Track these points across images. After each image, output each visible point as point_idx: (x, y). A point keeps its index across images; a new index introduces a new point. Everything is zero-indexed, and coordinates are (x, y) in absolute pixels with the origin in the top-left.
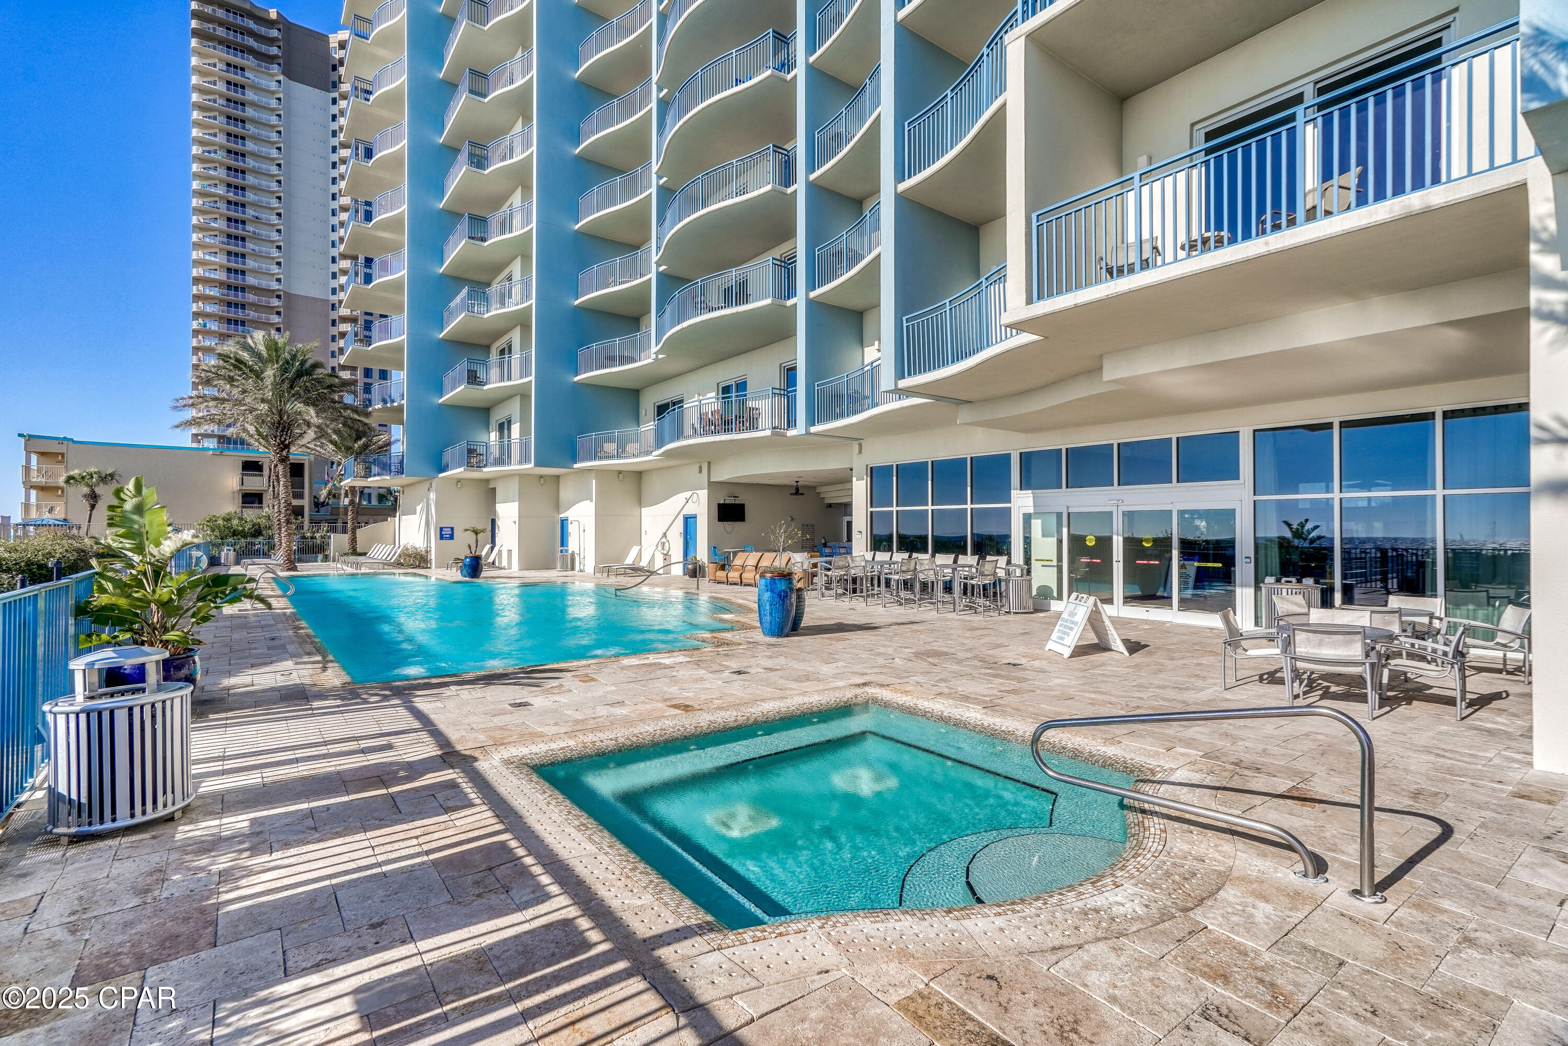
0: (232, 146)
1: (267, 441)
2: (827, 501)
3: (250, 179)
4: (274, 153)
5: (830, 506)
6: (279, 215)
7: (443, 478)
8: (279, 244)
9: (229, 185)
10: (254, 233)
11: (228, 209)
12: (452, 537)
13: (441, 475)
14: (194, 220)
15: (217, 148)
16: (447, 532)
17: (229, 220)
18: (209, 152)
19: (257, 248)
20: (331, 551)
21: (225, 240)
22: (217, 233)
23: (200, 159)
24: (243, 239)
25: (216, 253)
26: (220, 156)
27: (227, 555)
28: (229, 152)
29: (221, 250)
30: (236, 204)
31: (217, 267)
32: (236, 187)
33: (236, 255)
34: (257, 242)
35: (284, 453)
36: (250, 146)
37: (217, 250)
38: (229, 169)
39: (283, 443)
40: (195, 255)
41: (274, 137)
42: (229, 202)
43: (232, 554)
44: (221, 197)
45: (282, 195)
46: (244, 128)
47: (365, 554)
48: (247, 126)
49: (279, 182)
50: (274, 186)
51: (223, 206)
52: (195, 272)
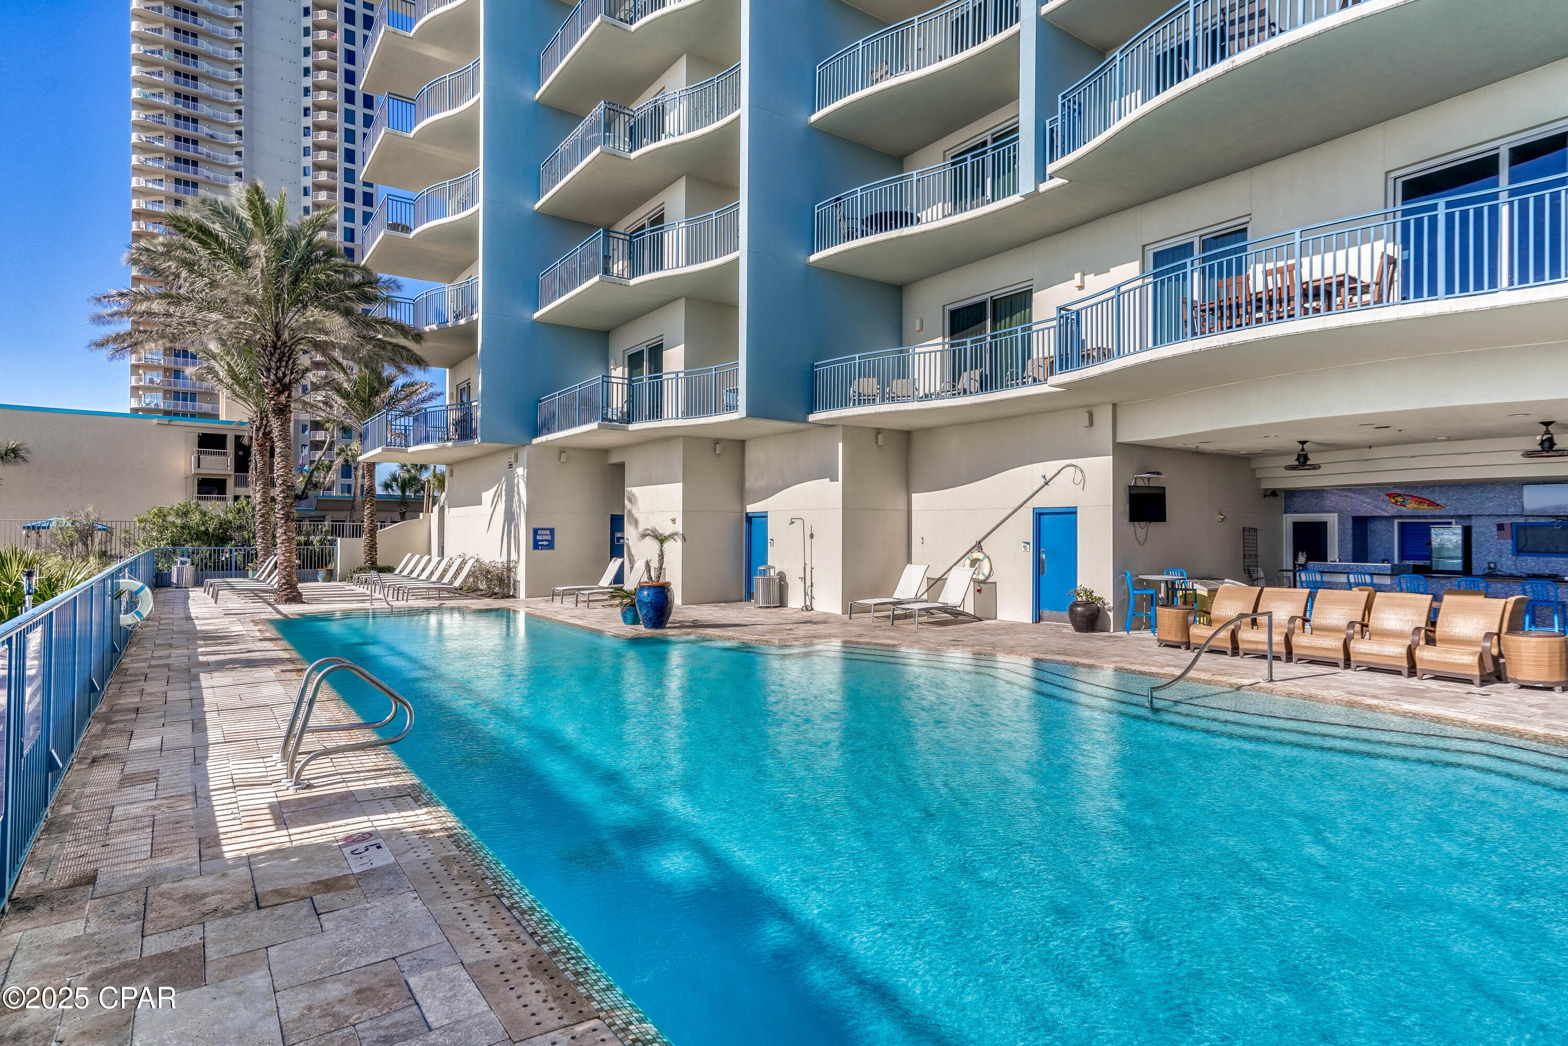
0: (180, 44)
1: (246, 387)
2: (1265, 485)
3: (204, 88)
4: (232, 55)
5: (1274, 493)
6: (239, 133)
7: (541, 445)
8: (239, 170)
9: (177, 95)
10: (208, 155)
11: (177, 125)
12: (551, 545)
13: (535, 441)
14: (134, 138)
15: (162, 47)
16: (544, 536)
17: (178, 138)
18: (153, 52)
19: (211, 175)
20: (338, 565)
21: (173, 163)
22: (163, 155)
23: (142, 61)
24: (195, 163)
25: (161, 180)
26: (167, 56)
27: (180, 572)
28: (177, 52)
29: (167, 176)
30: (186, 119)
31: (163, 198)
32: (186, 98)
33: (186, 183)
34: (212, 167)
35: (283, 398)
36: (203, 45)
37: (163, 177)
38: (177, 73)
39: (280, 380)
40: (135, 182)
41: (232, 34)
42: (178, 116)
43: (189, 570)
44: (168, 110)
45: (242, 108)
46: (195, 22)
47: (389, 570)
48: (200, 19)
49: (239, 91)
50: (233, 97)
51: (169, 120)
52: (134, 205)
